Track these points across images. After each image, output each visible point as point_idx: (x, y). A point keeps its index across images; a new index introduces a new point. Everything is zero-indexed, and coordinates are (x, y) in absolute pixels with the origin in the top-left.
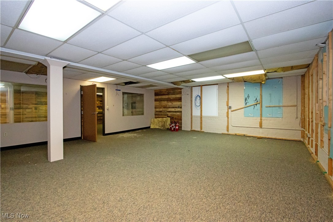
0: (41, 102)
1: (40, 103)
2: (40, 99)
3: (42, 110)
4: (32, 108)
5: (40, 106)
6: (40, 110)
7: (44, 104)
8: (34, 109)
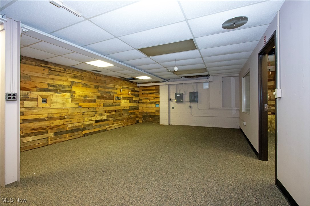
0: (54, 86)
1: (52, 88)
2: (53, 79)
3: (56, 103)
4: (36, 99)
5: (52, 95)
6: (52, 103)
7: (60, 90)
8: (42, 101)
